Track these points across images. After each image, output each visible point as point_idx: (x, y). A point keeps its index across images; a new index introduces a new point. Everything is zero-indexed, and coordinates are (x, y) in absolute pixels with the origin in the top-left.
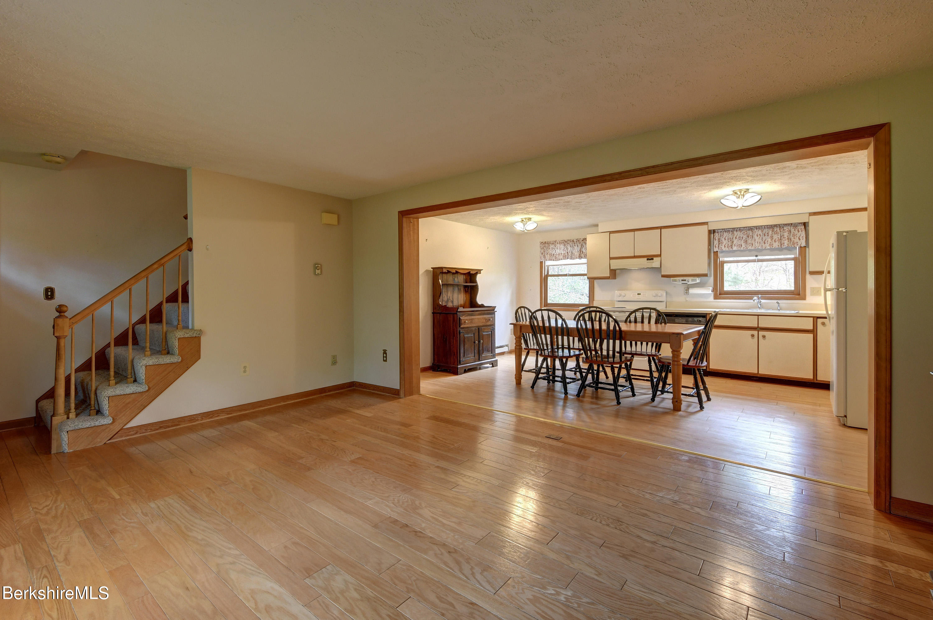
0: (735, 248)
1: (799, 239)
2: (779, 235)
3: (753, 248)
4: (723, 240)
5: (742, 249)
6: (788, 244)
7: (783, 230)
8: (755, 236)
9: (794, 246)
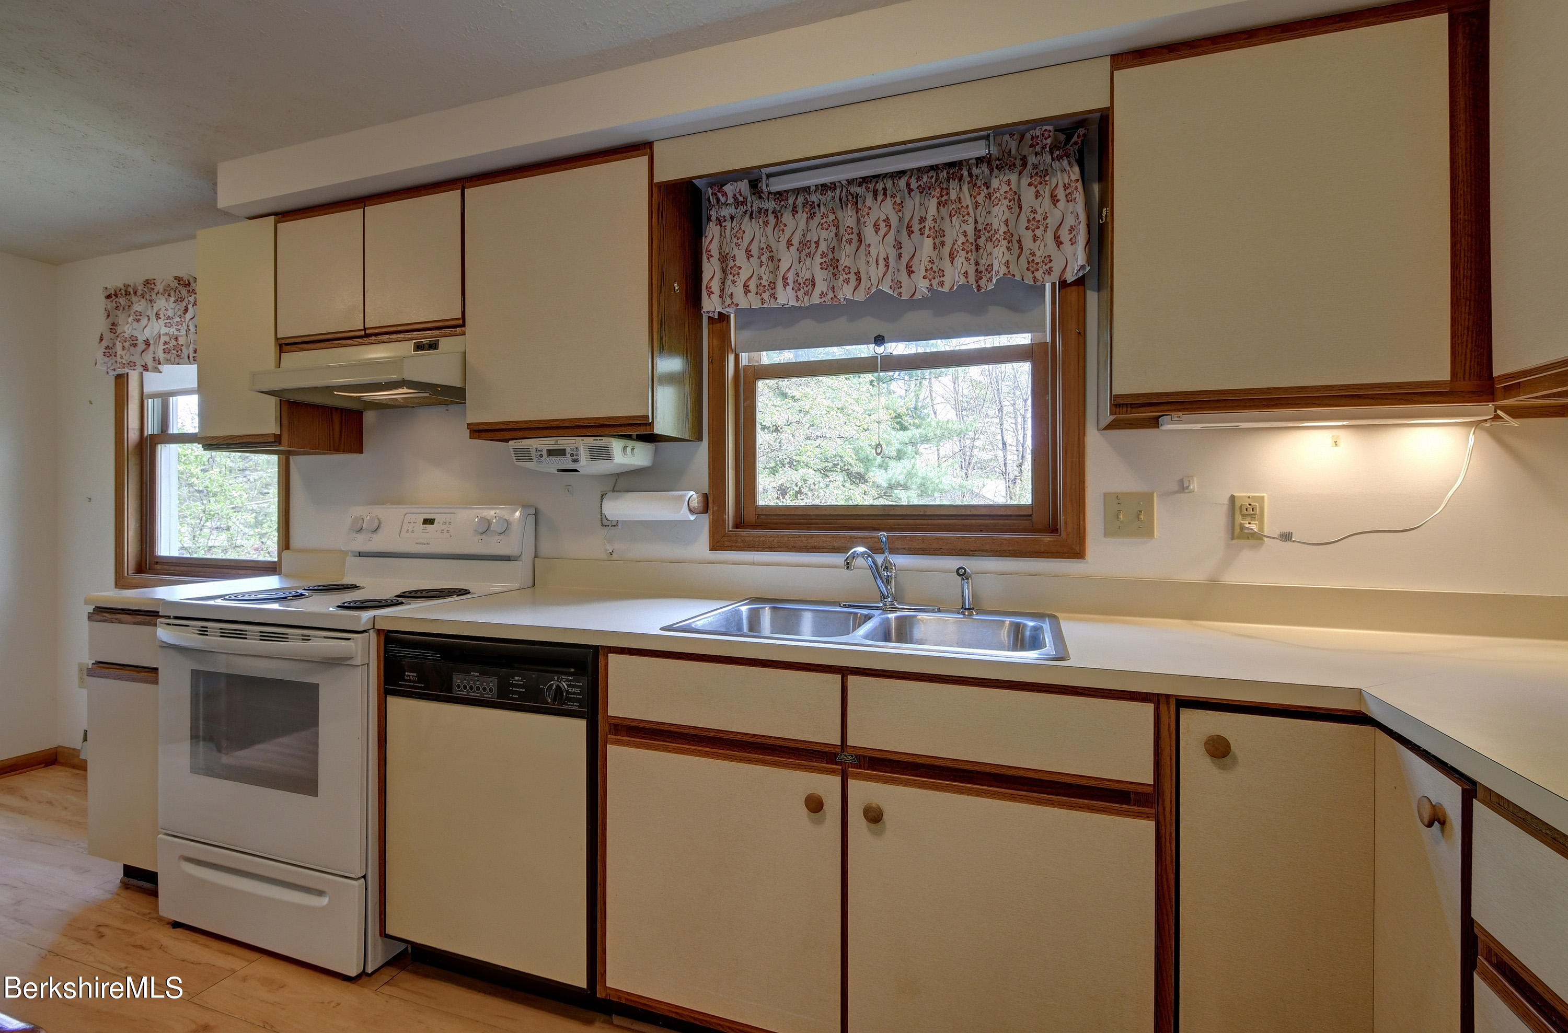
0: (786, 297)
1: (1058, 242)
2: (971, 220)
3: (860, 296)
4: (741, 259)
5: (816, 300)
6: (1007, 264)
7: (989, 196)
8: (869, 233)
9: (1035, 279)
